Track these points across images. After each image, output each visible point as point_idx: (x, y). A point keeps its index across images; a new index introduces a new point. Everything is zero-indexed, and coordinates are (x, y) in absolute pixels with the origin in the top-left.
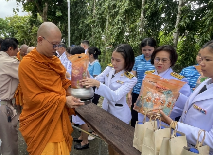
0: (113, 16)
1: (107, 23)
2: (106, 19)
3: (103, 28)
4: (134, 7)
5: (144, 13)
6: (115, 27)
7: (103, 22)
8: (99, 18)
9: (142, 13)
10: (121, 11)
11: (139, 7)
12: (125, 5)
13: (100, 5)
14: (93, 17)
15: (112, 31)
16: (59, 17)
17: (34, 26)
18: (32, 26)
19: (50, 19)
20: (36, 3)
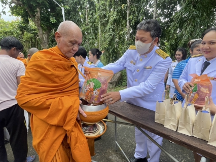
0: (104, 25)
1: (100, 31)
3: (96, 34)
4: (121, 17)
5: (130, 21)
6: (107, 34)
7: (95, 30)
8: (91, 26)
9: (128, 22)
10: (111, 20)
11: (124, 17)
12: (113, 16)
13: (92, 14)
14: (86, 26)
15: (104, 38)
16: (54, 23)
17: (26, 32)
18: (23, 32)
19: (44, 25)
20: (26, 7)
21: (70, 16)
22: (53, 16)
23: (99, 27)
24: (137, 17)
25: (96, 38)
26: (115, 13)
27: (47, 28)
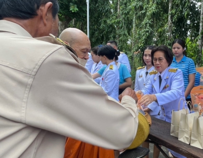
0: (140, 18)
1: (134, 25)
2: (132, 20)
3: (129, 30)
4: (161, 11)
5: (172, 17)
6: (143, 31)
7: (129, 24)
8: (124, 19)
9: (169, 18)
10: (148, 14)
11: (166, 11)
12: (152, 8)
13: (126, 4)
14: (117, 18)
15: (139, 34)
16: (74, 12)
21: (97, 5)
22: (75, 3)
23: (134, 20)
24: (181, 12)
25: (129, 34)
26: (155, 5)
27: (66, 18)
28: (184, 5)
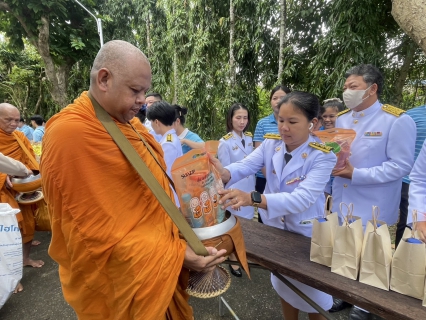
0: (184, 56)
1: (175, 67)
2: (171, 60)
3: (168, 75)
4: (217, 43)
5: (236, 50)
6: (191, 75)
7: (166, 65)
8: (158, 57)
9: (231, 52)
10: (198, 48)
11: (224, 42)
12: (203, 39)
13: (159, 34)
15: (185, 81)
16: (79, 50)
17: (15, 67)
18: (9, 66)
19: (56, 52)
20: (17, 14)
22: (78, 35)
23: (174, 60)
24: (249, 42)
25: (168, 82)
26: (207, 34)
27: (65, 59)
28: (254, 32)
